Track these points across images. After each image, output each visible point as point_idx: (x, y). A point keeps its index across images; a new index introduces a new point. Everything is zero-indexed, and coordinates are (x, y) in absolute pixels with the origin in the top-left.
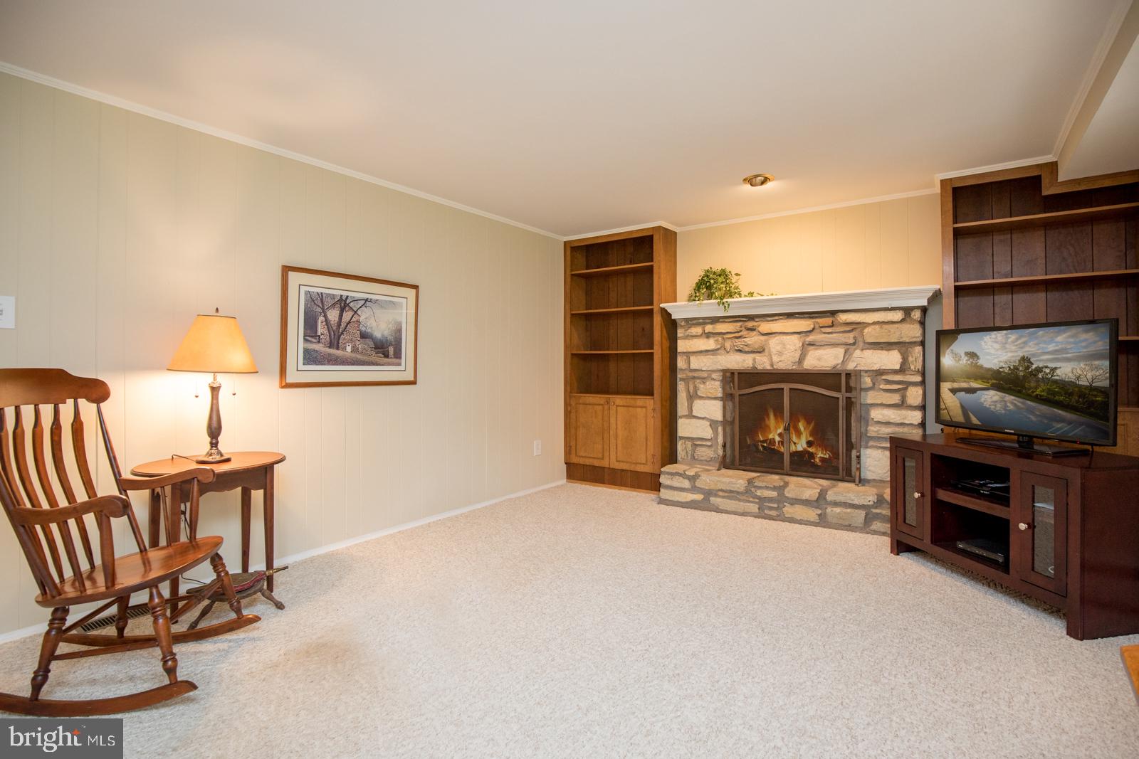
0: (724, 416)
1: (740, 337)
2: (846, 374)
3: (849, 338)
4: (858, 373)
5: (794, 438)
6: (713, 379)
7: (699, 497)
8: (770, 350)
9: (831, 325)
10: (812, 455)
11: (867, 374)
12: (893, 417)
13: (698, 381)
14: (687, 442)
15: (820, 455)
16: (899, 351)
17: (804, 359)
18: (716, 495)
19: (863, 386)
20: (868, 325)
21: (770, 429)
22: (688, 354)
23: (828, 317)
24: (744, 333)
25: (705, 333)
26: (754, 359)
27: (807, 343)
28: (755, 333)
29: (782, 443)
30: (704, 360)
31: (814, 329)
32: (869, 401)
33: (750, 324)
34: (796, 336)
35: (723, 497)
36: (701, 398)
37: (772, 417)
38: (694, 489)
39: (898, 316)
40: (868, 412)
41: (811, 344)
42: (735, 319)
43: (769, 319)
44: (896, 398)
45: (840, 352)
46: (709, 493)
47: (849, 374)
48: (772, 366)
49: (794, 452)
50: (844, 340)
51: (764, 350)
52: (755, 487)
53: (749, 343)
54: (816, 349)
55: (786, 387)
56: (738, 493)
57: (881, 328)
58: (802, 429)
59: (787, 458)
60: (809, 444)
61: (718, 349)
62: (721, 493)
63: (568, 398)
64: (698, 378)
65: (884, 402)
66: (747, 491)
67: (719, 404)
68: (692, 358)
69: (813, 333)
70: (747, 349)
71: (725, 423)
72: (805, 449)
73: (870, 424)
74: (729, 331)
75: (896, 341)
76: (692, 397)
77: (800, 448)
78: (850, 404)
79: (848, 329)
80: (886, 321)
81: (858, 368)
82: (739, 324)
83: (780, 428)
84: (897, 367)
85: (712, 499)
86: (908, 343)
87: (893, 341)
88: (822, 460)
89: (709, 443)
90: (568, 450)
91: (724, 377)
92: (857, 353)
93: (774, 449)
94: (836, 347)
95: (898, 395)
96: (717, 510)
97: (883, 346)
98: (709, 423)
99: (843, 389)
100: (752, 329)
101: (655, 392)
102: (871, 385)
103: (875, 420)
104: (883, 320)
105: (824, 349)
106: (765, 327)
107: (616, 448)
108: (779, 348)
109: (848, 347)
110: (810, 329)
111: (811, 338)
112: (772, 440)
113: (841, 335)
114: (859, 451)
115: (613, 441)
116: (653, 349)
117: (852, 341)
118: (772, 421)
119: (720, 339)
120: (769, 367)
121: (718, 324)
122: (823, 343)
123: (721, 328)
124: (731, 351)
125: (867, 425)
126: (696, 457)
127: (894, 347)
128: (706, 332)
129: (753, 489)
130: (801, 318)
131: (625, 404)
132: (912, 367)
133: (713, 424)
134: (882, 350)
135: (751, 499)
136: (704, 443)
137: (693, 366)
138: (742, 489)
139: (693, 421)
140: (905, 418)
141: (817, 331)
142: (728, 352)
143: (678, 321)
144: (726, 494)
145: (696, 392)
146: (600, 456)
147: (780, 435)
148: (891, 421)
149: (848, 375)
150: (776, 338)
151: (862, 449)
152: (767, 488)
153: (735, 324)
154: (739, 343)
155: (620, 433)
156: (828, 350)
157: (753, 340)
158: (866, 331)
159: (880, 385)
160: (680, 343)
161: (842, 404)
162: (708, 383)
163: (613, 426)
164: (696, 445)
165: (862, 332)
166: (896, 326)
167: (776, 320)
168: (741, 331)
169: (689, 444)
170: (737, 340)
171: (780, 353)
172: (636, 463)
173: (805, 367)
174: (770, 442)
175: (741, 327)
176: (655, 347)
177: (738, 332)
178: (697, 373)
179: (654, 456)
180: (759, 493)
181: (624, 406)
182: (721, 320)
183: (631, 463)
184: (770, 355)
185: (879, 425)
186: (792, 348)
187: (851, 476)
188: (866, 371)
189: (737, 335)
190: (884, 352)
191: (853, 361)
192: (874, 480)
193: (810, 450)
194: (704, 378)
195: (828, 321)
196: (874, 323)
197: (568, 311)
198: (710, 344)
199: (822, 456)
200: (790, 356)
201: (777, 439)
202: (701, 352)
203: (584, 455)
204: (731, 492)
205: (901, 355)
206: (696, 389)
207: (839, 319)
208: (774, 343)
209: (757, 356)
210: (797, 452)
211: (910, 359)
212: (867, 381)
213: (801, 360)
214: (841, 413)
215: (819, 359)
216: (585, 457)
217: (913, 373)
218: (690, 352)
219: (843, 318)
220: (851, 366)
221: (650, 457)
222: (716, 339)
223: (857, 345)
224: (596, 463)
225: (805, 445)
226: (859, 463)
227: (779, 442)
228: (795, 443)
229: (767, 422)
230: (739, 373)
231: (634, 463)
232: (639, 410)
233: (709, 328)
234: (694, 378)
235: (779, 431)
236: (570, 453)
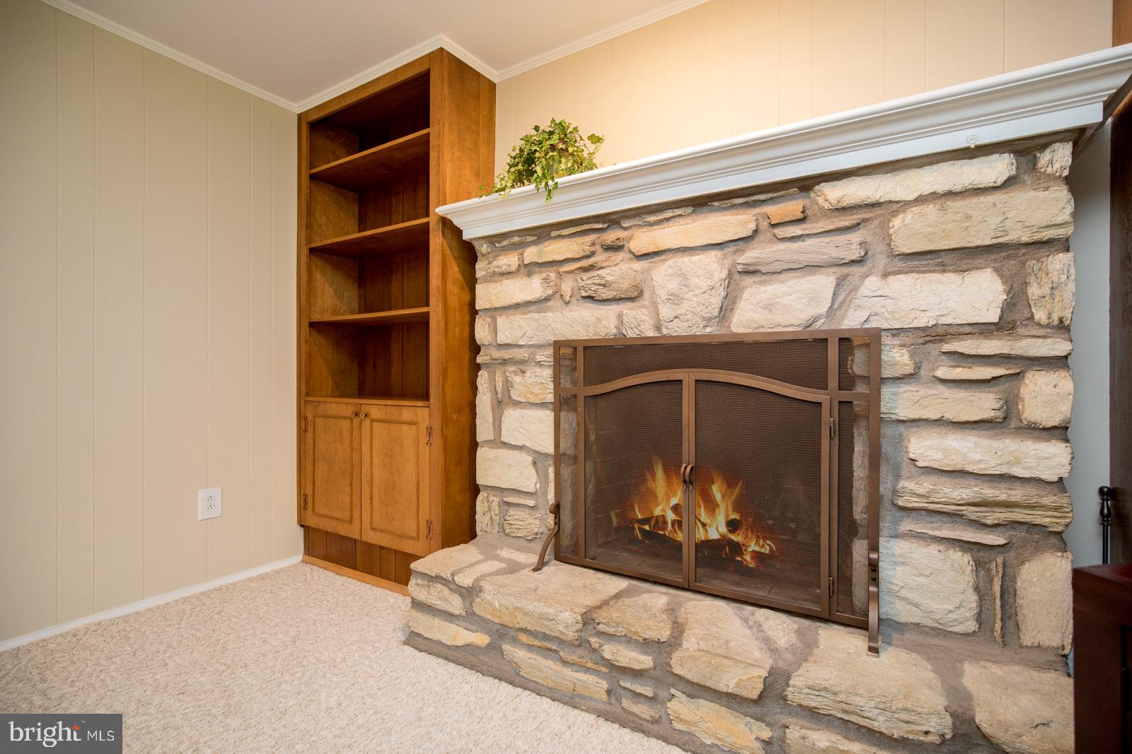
0: (557, 445)
1: (591, 268)
2: (841, 340)
3: (849, 246)
4: (872, 340)
5: (704, 516)
6: (539, 364)
7: (481, 639)
8: (653, 293)
9: (801, 216)
10: (737, 548)
11: (897, 341)
12: (978, 457)
13: (512, 368)
14: (491, 498)
15: (753, 547)
16: (996, 270)
17: (732, 310)
18: (515, 641)
19: (886, 373)
20: (902, 206)
21: (656, 497)
22: (494, 311)
23: (791, 197)
24: (600, 258)
25: (526, 265)
26: (620, 316)
27: (740, 268)
28: (621, 255)
29: (678, 524)
30: (522, 323)
31: (756, 231)
32: (903, 413)
33: (611, 236)
34: (714, 254)
35: (530, 647)
36: (517, 404)
37: (660, 473)
38: (470, 618)
39: (999, 167)
40: (899, 442)
41: (749, 272)
42: (580, 226)
43: (652, 218)
44: (985, 404)
45: (824, 283)
46: (502, 633)
47: (848, 339)
48: (658, 328)
49: (703, 542)
50: (833, 253)
51: (641, 294)
52: (601, 634)
53: (609, 278)
54: (763, 283)
55: (688, 376)
56: (561, 642)
57: (943, 209)
58: (718, 497)
59: (689, 554)
60: (733, 525)
61: (547, 299)
62: (524, 638)
63: (303, 402)
64: (512, 361)
65: (948, 416)
66: (581, 643)
67: (548, 416)
68: (502, 321)
69: (754, 243)
70: (606, 294)
71: (558, 458)
72: (723, 538)
73: (904, 473)
74: (569, 255)
75: (988, 242)
76: (500, 404)
77: (713, 535)
78: (848, 417)
79: (847, 224)
80: (958, 188)
81: (873, 324)
82: (592, 237)
83: (675, 495)
84: (993, 316)
85: (506, 647)
86: (1027, 245)
87: (979, 243)
88: (757, 556)
89: (531, 502)
90: (304, 502)
91: (557, 358)
92: (872, 284)
93: (664, 535)
94: (813, 273)
95: (992, 396)
96: (515, 679)
97: (945, 259)
98: (530, 459)
99: (833, 382)
100: (614, 248)
101: (432, 391)
102: (909, 369)
103: (920, 464)
104: (947, 188)
105: (783, 282)
106: (643, 239)
107: (371, 503)
108: (673, 286)
109: (846, 270)
110: (750, 233)
111: (750, 255)
112: (660, 520)
113: (826, 239)
114: (874, 547)
115: (366, 489)
116: (427, 305)
117: (856, 253)
118: (659, 482)
119: (553, 275)
120: (651, 333)
121: (547, 243)
122: (779, 267)
123: (556, 249)
124: (574, 301)
125: (898, 477)
126: (508, 531)
127: (979, 261)
128: (526, 262)
129: (594, 641)
130: (726, 209)
131: (384, 417)
132: (1040, 315)
133: (538, 458)
134: (944, 271)
135: (590, 665)
136: (522, 501)
137: (503, 338)
138: (571, 634)
139: (503, 453)
140: (1017, 461)
141: (766, 235)
142: (567, 303)
143: (476, 244)
144: (537, 643)
145: (509, 391)
146: (347, 516)
147: (676, 509)
148: (969, 468)
149: (846, 342)
150: (667, 263)
151: (882, 541)
152: (628, 640)
153: (580, 240)
154: (588, 280)
155: (377, 473)
156: (790, 283)
157: (618, 271)
158: (897, 222)
159: (934, 369)
160: (480, 289)
161: (828, 419)
162: (528, 374)
163: (366, 459)
164: (508, 504)
165: (884, 226)
166: (988, 199)
167: (668, 219)
168: (593, 254)
169: (495, 500)
170: (585, 276)
171: (675, 299)
172: (402, 536)
173: (735, 331)
174: (657, 522)
175: (593, 244)
176: (433, 301)
177: (588, 257)
178: (511, 351)
179: (429, 523)
180: (608, 651)
181: (382, 421)
182: (554, 234)
183: (393, 534)
184: (655, 305)
185: (934, 478)
186: (705, 284)
187: (853, 612)
188: (896, 332)
189: (585, 263)
190: (950, 276)
191: (859, 306)
192: (917, 625)
193: (733, 537)
194: (523, 362)
195: (791, 207)
196: (921, 200)
197: (303, 243)
198: (532, 288)
199: (757, 549)
200: (698, 304)
201: (671, 516)
202: (517, 306)
203: (324, 513)
204: (545, 637)
205: (1005, 283)
206: (508, 385)
207: (820, 200)
208: (662, 276)
209: (626, 309)
210: (708, 541)
211: (1034, 291)
212: (896, 357)
213: (725, 311)
214: (827, 447)
215: (769, 307)
216: (326, 516)
217: (1041, 332)
218: (496, 309)
219: (833, 193)
220: (852, 320)
221: (423, 524)
222: (544, 275)
223: (869, 264)
224: (343, 530)
225: (723, 529)
226: (874, 580)
227: (673, 522)
228: (704, 525)
229: (650, 484)
230: (585, 348)
231: (398, 536)
232: (405, 427)
233: (531, 254)
234: (505, 362)
235: (674, 501)
236: (305, 508)
